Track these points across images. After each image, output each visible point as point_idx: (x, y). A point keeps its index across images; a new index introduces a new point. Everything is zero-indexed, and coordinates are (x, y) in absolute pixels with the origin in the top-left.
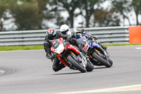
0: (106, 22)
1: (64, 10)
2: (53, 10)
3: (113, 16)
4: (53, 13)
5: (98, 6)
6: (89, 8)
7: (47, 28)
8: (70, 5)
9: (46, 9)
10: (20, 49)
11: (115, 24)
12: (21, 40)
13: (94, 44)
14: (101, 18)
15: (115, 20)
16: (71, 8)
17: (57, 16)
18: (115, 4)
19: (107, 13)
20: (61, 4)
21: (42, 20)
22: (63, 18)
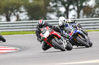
0: (91, 15)
1: (62, 7)
2: (54, 6)
3: (96, 11)
4: (54, 8)
5: (86, 3)
6: (79, 5)
7: (50, 19)
8: (66, 3)
9: (50, 5)
10: (31, 33)
11: (97, 16)
12: (32, 27)
13: (78, 31)
14: (88, 12)
15: (97, 13)
16: (67, 5)
17: (57, 11)
18: (98, 2)
19: (92, 9)
20: (60, 2)
21: (46, 14)
22: (61, 12)
